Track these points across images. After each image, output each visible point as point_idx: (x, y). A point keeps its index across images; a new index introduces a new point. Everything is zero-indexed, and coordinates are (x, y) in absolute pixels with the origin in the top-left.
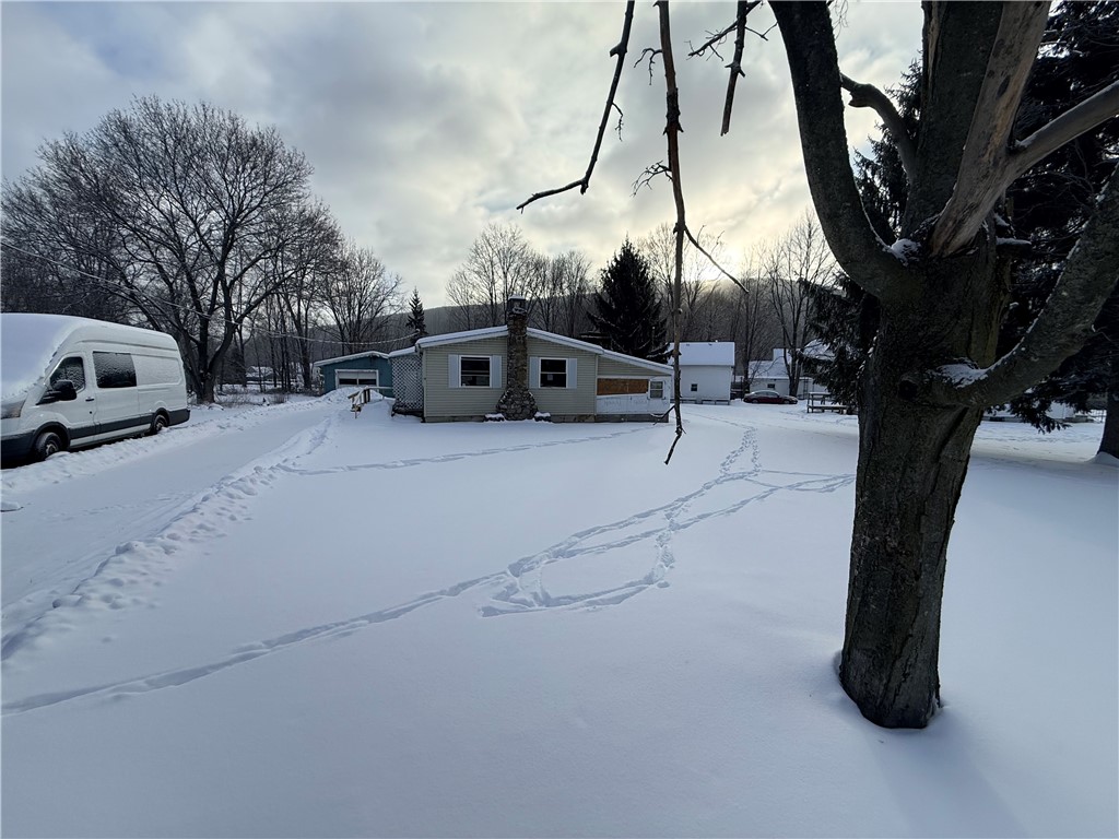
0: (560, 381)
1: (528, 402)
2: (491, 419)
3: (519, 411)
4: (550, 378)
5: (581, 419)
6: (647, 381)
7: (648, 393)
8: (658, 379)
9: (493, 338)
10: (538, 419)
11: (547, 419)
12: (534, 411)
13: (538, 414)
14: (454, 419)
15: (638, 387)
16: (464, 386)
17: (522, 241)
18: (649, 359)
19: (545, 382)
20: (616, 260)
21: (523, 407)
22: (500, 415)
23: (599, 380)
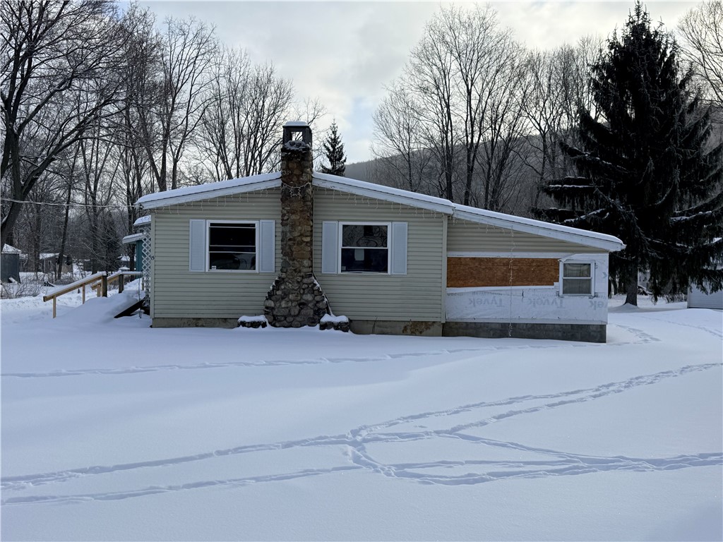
0: (377, 262)
1: (309, 297)
2: (243, 324)
3: (295, 311)
4: (360, 257)
5: (416, 328)
6: (555, 262)
7: (559, 285)
8: (579, 258)
9: (257, 192)
10: (324, 326)
11: (338, 326)
12: (319, 312)
13: (326, 318)
15: (539, 273)
16: (214, 270)
18: (568, 224)
19: (349, 262)
21: (302, 305)
22: (262, 318)
23: (449, 260)
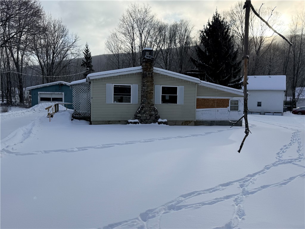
0: (174, 100)
1: (153, 113)
2: (131, 123)
3: (148, 118)
4: (167, 98)
5: (186, 123)
6: (228, 100)
7: (229, 108)
8: (235, 99)
9: (133, 74)
10: (160, 123)
11: (165, 123)
12: (157, 118)
13: (160, 120)
14: (109, 122)
15: (222, 104)
16: (115, 103)
17: (151, 14)
18: (229, 86)
19: (164, 100)
20: (209, 24)
21: (151, 115)
22: (137, 120)
23: (198, 100)
